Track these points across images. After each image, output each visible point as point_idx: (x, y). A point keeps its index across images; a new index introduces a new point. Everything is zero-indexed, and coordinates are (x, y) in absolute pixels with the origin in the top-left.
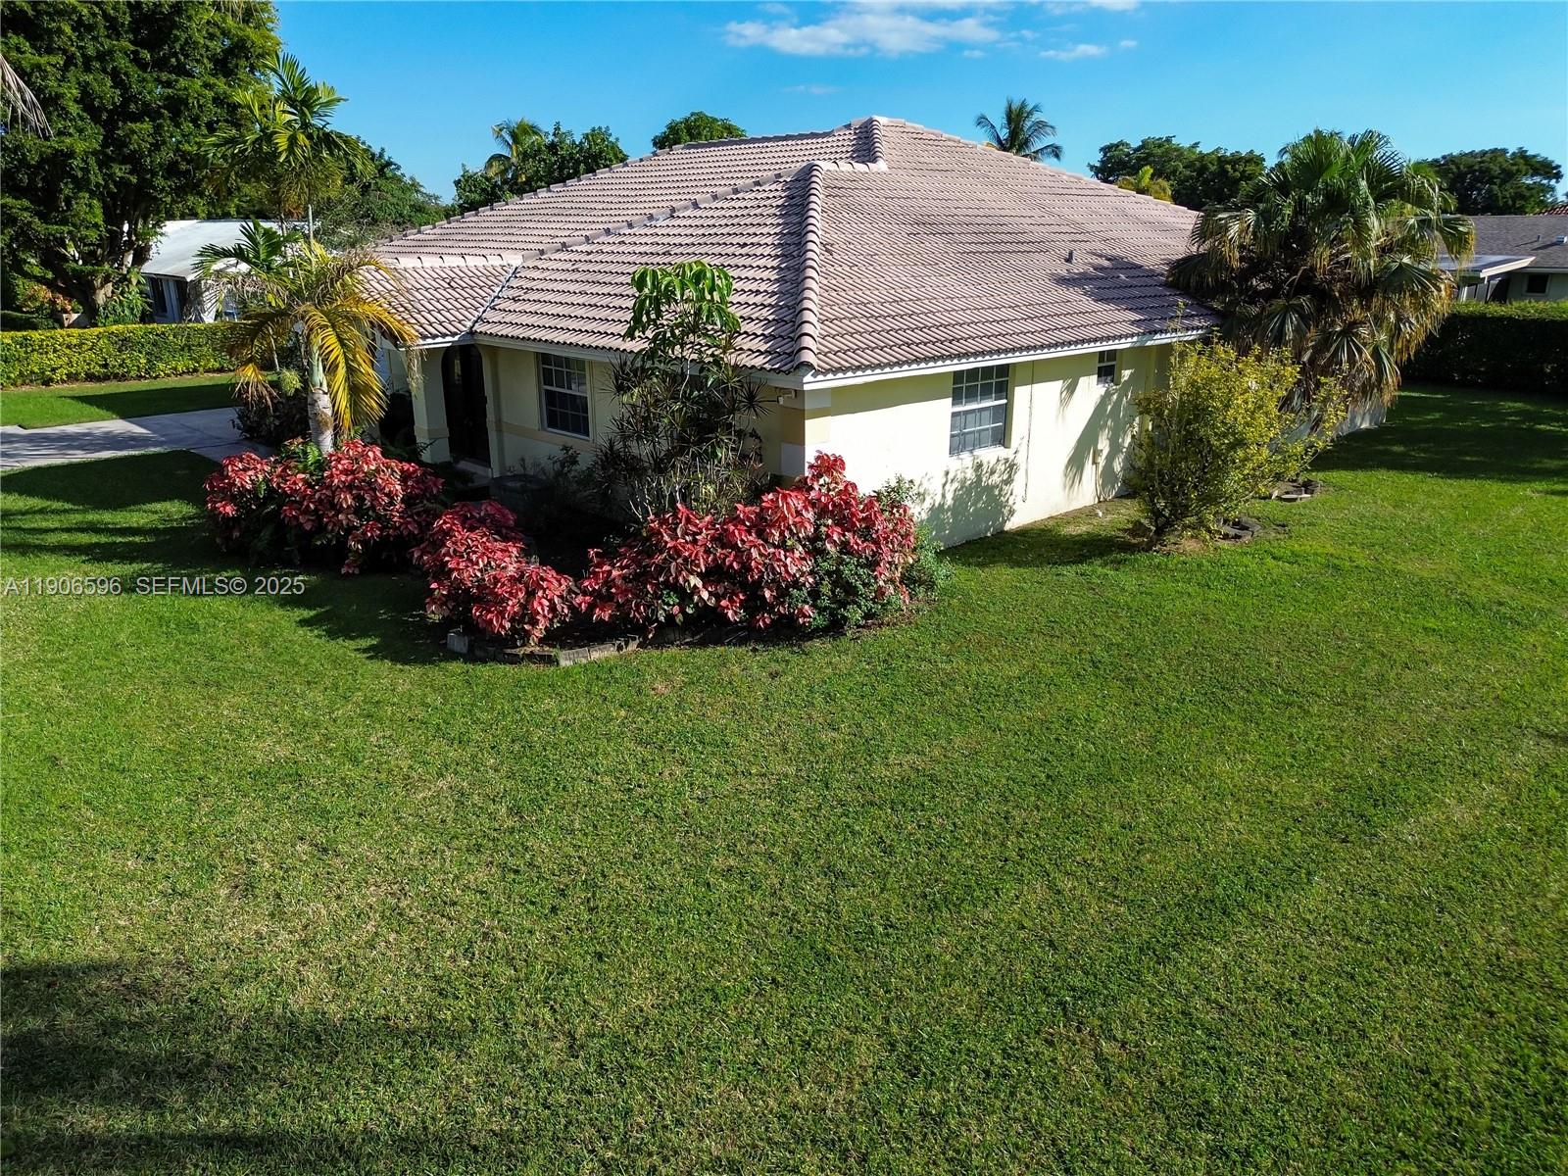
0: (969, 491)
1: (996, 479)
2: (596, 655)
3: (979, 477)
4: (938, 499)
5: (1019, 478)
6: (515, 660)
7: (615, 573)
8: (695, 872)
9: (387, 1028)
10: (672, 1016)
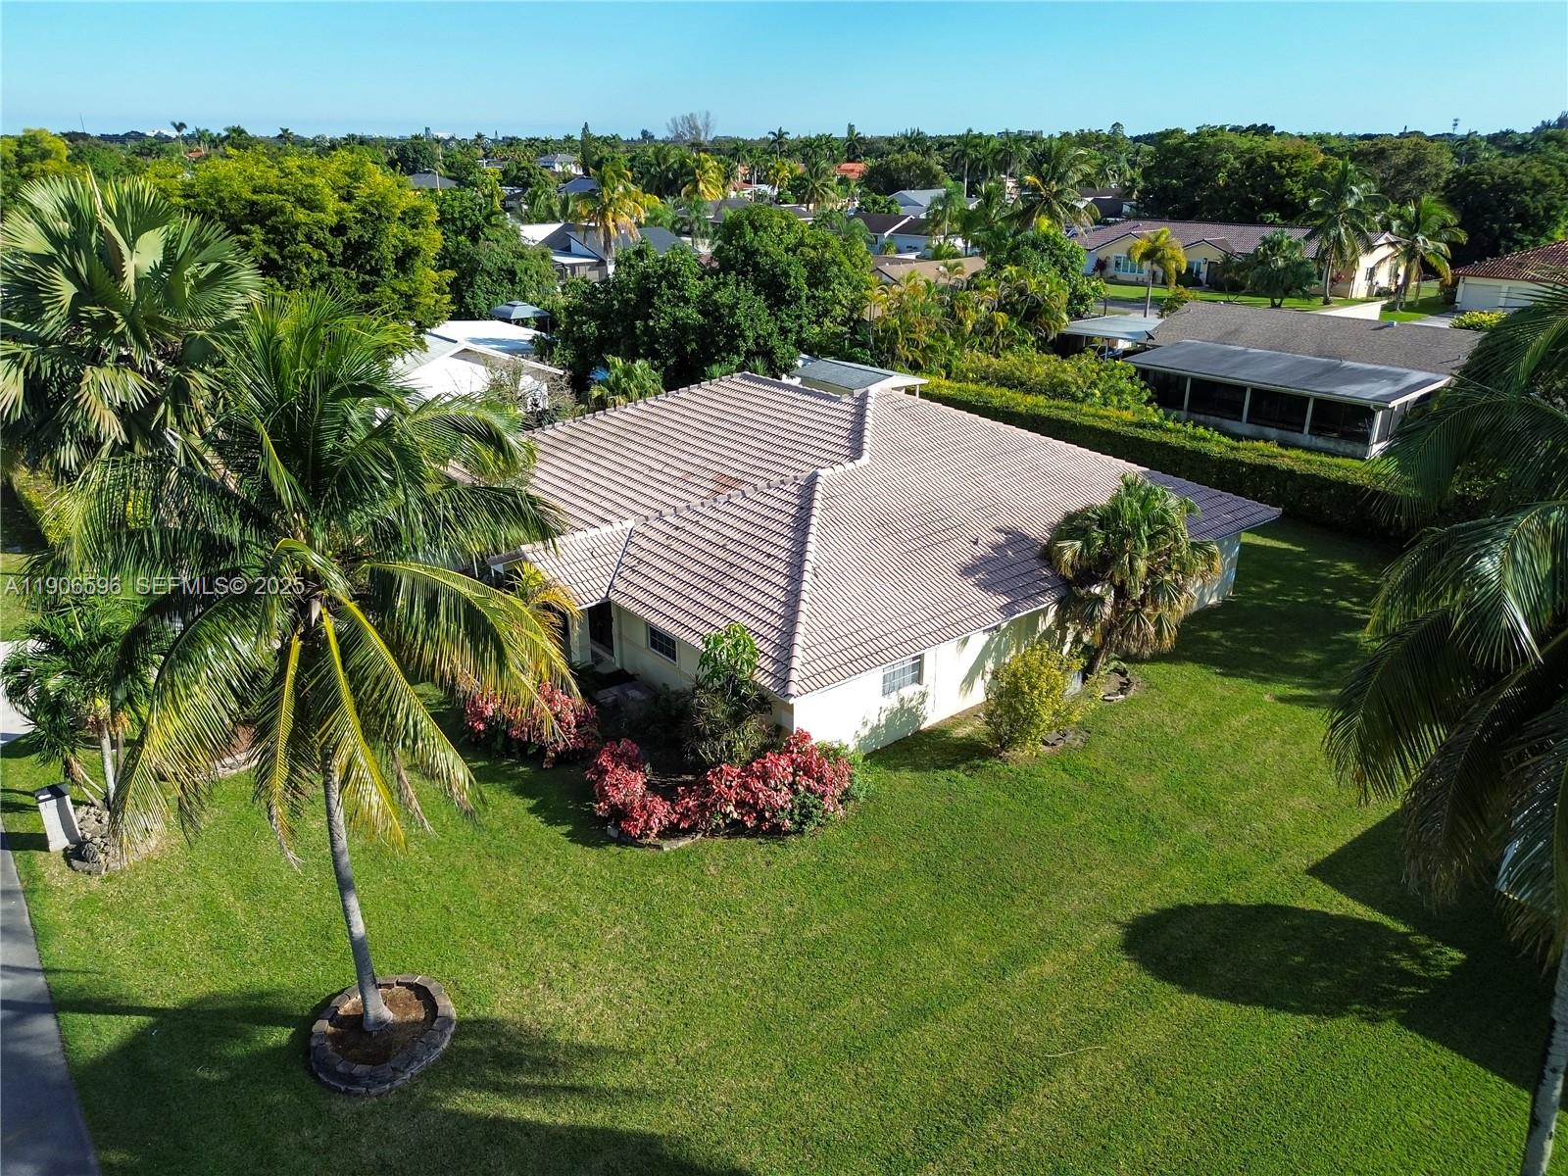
0: (895, 714)
1: (914, 703)
2: (681, 844)
3: (902, 706)
4: (876, 723)
5: (929, 701)
6: (641, 846)
7: (691, 804)
8: (723, 986)
9: (613, 1050)
10: (712, 1051)
